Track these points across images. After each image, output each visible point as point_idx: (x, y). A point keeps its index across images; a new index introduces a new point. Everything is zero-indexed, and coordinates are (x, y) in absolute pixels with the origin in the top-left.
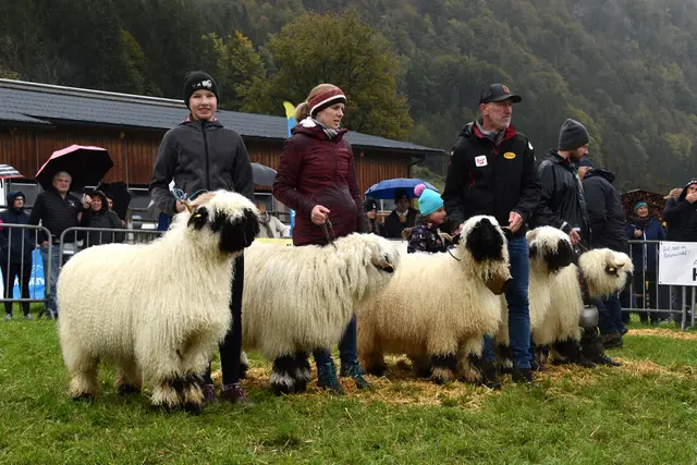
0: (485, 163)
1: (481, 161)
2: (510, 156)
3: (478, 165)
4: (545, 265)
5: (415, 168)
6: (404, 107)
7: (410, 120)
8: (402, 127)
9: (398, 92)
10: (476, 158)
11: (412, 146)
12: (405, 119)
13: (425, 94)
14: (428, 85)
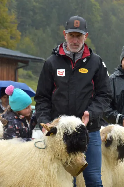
0: (64, 75)
1: (61, 73)
2: (84, 71)
3: (58, 75)
4: (117, 153)
5: (21, 71)
6: (14, 23)
7: (18, 33)
8: (11, 38)
9: (9, 10)
10: (58, 70)
11: (19, 54)
12: (14, 32)
13: (31, 13)
14: (34, 6)
